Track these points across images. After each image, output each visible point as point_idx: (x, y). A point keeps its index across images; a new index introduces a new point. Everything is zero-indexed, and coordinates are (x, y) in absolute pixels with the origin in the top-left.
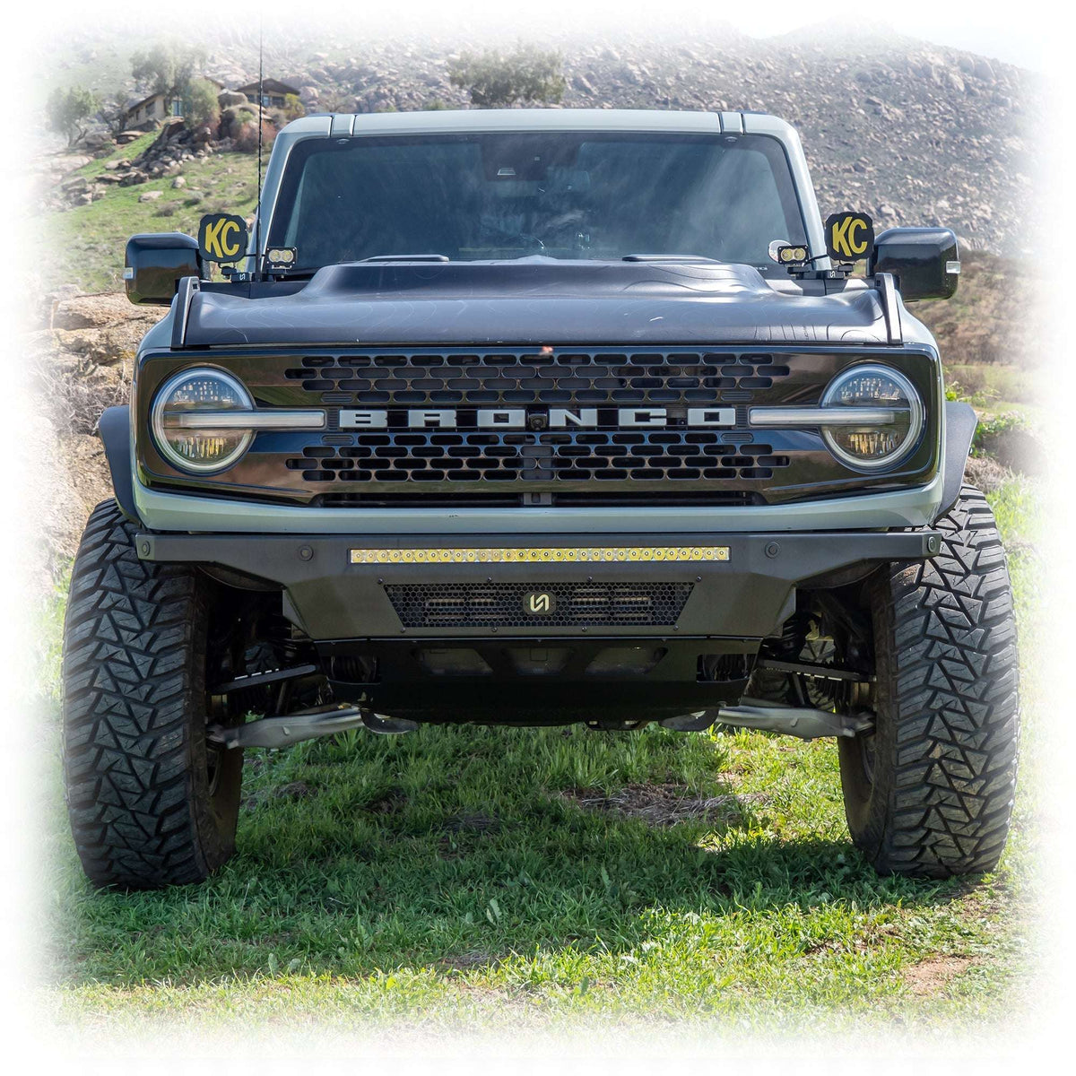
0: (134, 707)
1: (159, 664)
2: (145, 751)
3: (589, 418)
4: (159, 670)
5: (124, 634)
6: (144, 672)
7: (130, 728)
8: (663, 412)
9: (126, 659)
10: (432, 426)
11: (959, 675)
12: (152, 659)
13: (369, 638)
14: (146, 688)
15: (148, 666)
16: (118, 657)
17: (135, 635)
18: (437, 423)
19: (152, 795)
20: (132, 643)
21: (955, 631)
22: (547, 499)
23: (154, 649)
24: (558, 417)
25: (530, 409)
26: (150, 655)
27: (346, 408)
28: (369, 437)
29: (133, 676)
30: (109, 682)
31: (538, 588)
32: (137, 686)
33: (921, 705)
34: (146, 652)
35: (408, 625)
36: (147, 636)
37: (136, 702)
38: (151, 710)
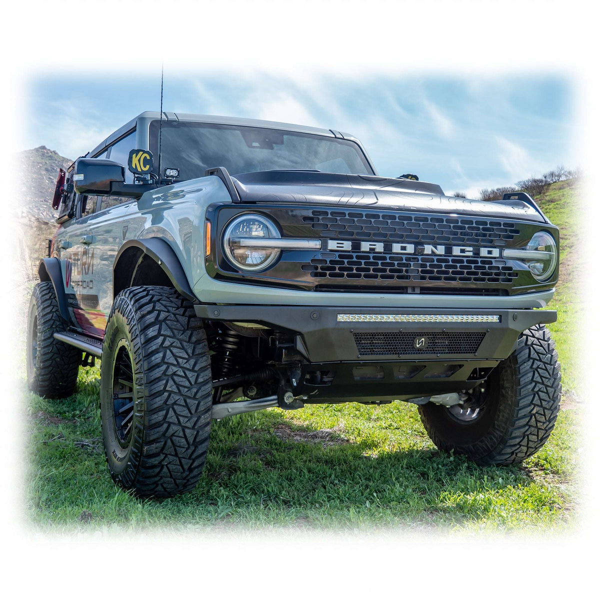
0: (188, 401)
1: (200, 377)
2: (193, 424)
3: (441, 250)
4: (200, 380)
5: (180, 360)
6: (193, 380)
7: (186, 412)
8: (471, 249)
9: (183, 374)
10: (372, 250)
11: (544, 375)
12: (196, 374)
13: (341, 361)
14: (195, 390)
15: (194, 378)
16: (178, 373)
17: (186, 361)
18: (374, 249)
19: (192, 448)
20: (185, 366)
21: (541, 356)
22: (418, 291)
23: (197, 368)
24: (428, 249)
25: (416, 244)
26: (195, 371)
27: (332, 239)
28: (343, 255)
29: (187, 384)
30: (174, 387)
31: (421, 335)
32: (189, 389)
33: (531, 389)
34: (193, 370)
35: (361, 354)
36: (192, 362)
37: (190, 398)
38: (197, 402)
